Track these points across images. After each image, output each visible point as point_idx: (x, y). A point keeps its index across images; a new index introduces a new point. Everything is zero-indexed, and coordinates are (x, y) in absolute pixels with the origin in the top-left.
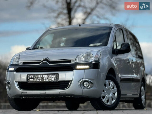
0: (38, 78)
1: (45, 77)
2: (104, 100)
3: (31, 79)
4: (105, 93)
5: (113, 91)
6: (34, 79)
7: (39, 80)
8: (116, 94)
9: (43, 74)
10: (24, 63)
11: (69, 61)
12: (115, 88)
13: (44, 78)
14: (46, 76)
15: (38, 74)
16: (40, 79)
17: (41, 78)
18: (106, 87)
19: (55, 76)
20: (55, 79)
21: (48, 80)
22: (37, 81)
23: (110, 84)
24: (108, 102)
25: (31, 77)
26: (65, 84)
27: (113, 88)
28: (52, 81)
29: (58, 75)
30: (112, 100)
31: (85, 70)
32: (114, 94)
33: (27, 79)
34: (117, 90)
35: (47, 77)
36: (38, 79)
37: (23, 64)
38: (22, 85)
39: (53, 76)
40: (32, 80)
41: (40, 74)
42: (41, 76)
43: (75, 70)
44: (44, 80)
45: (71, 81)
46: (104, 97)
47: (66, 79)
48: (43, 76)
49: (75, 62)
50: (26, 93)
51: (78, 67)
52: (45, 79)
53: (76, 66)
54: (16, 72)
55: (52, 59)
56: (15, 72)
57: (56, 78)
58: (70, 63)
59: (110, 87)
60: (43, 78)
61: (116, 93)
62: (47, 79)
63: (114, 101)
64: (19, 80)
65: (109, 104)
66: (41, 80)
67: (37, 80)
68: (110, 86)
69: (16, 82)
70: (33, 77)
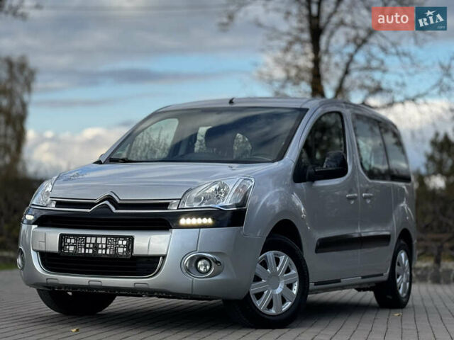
0: (86, 243)
1: (101, 243)
2: (258, 303)
3: (69, 246)
4: (265, 284)
5: (286, 278)
6: (76, 249)
7: (87, 251)
8: (295, 288)
9: (96, 236)
10: (59, 204)
11: (165, 205)
12: (294, 271)
13: (100, 246)
14: (104, 240)
15: (87, 236)
16: (89, 248)
17: (92, 246)
18: (267, 269)
19: (125, 243)
20: (125, 249)
21: (108, 252)
22: (83, 252)
23: (277, 261)
24: (270, 306)
25: (68, 241)
26: (149, 264)
27: (288, 271)
28: (117, 254)
29: (131, 240)
30: (284, 301)
31: (201, 229)
32: (290, 286)
33: (61, 247)
34: (297, 277)
35: (106, 244)
36: (85, 248)
37: (56, 207)
38: (49, 260)
39: (120, 242)
40: (72, 248)
41: (91, 236)
42: (93, 240)
43: (174, 230)
44: (100, 252)
45: (164, 257)
46: (259, 295)
47: (152, 253)
48: (96, 240)
49: (178, 209)
50: (55, 281)
51: (183, 221)
52: (102, 249)
53: (178, 220)
54: (36, 226)
55: (122, 197)
56: (34, 227)
57: (127, 246)
58: (167, 209)
59: (278, 268)
60: (96, 247)
61: (296, 284)
62: (106, 249)
63: (288, 304)
64: (43, 249)
65: (273, 311)
66: (91, 251)
67: (83, 249)
68: (277, 265)
69: (37, 251)
70: (73, 241)
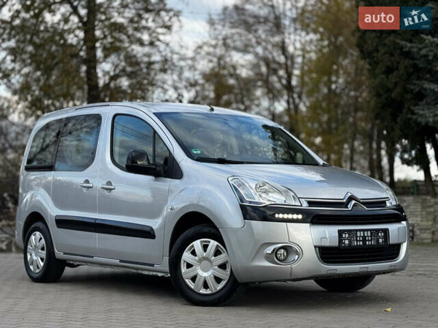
1: (368, 236)
3: (345, 240)
6: (350, 241)
7: (358, 243)
9: (364, 230)
13: (367, 239)
17: (361, 239)
19: (383, 234)
20: (383, 240)
21: (373, 243)
22: (355, 244)
25: (344, 236)
28: (379, 244)
33: (339, 242)
35: (371, 236)
36: (357, 241)
40: (347, 242)
41: (360, 230)
42: (362, 234)
44: (367, 243)
48: (364, 234)
57: (384, 237)
60: (364, 239)
62: (371, 240)
64: (326, 245)
66: (361, 243)
69: (316, 247)
70: (347, 235)
